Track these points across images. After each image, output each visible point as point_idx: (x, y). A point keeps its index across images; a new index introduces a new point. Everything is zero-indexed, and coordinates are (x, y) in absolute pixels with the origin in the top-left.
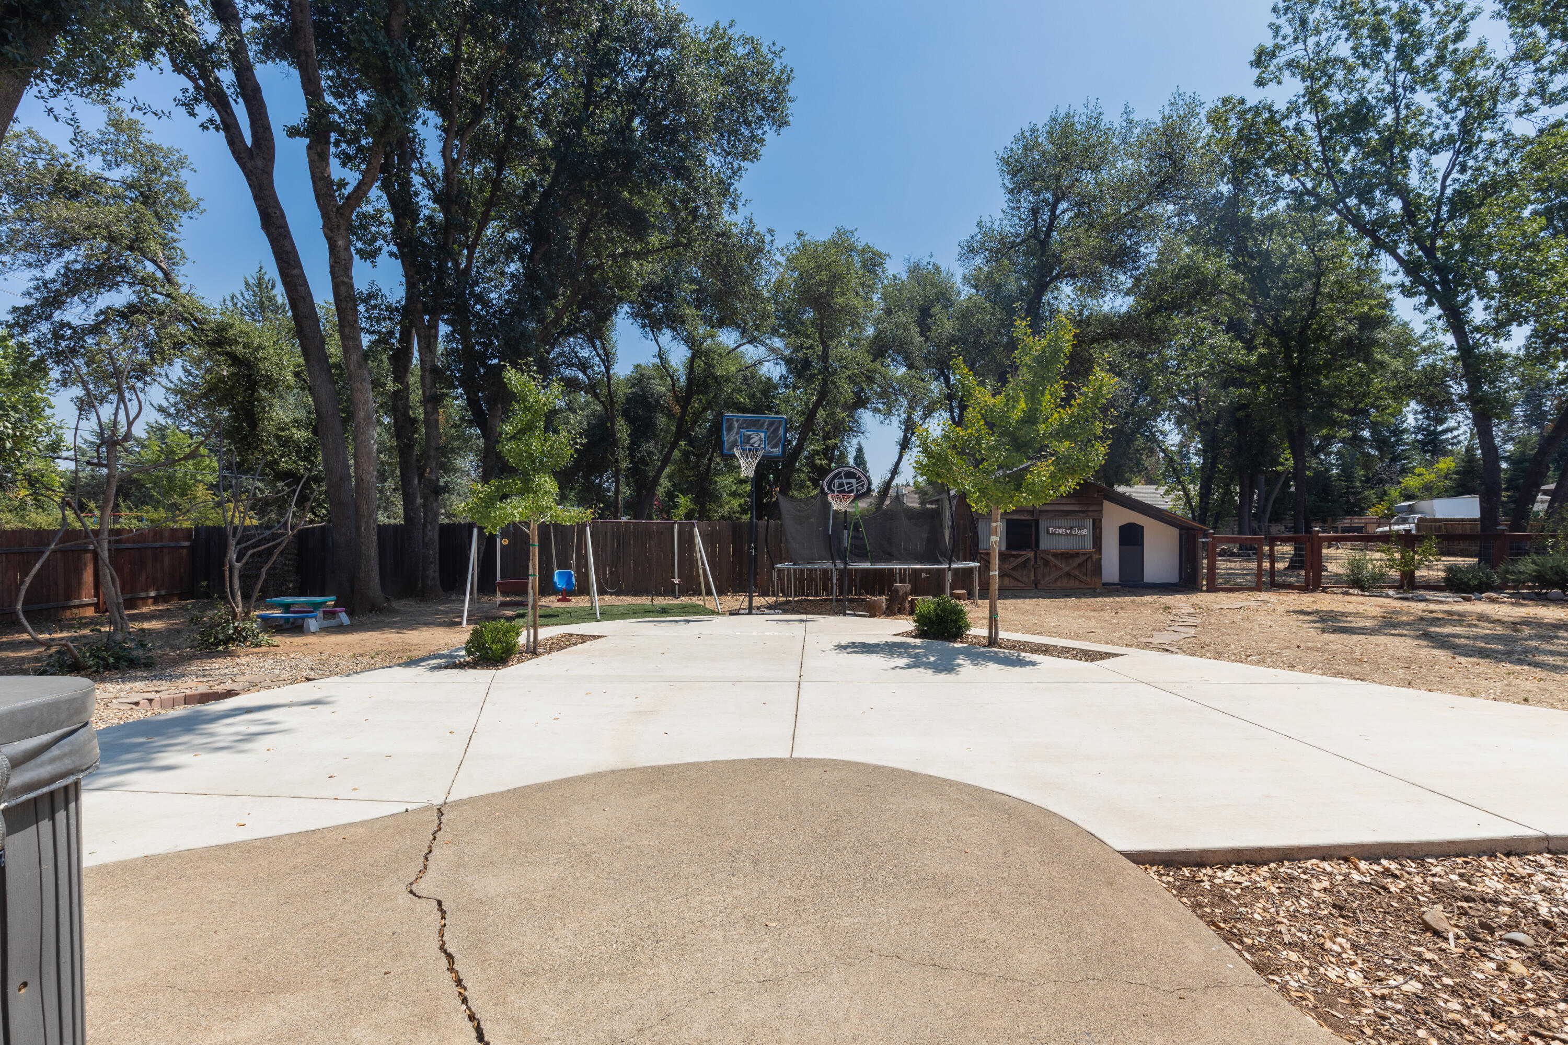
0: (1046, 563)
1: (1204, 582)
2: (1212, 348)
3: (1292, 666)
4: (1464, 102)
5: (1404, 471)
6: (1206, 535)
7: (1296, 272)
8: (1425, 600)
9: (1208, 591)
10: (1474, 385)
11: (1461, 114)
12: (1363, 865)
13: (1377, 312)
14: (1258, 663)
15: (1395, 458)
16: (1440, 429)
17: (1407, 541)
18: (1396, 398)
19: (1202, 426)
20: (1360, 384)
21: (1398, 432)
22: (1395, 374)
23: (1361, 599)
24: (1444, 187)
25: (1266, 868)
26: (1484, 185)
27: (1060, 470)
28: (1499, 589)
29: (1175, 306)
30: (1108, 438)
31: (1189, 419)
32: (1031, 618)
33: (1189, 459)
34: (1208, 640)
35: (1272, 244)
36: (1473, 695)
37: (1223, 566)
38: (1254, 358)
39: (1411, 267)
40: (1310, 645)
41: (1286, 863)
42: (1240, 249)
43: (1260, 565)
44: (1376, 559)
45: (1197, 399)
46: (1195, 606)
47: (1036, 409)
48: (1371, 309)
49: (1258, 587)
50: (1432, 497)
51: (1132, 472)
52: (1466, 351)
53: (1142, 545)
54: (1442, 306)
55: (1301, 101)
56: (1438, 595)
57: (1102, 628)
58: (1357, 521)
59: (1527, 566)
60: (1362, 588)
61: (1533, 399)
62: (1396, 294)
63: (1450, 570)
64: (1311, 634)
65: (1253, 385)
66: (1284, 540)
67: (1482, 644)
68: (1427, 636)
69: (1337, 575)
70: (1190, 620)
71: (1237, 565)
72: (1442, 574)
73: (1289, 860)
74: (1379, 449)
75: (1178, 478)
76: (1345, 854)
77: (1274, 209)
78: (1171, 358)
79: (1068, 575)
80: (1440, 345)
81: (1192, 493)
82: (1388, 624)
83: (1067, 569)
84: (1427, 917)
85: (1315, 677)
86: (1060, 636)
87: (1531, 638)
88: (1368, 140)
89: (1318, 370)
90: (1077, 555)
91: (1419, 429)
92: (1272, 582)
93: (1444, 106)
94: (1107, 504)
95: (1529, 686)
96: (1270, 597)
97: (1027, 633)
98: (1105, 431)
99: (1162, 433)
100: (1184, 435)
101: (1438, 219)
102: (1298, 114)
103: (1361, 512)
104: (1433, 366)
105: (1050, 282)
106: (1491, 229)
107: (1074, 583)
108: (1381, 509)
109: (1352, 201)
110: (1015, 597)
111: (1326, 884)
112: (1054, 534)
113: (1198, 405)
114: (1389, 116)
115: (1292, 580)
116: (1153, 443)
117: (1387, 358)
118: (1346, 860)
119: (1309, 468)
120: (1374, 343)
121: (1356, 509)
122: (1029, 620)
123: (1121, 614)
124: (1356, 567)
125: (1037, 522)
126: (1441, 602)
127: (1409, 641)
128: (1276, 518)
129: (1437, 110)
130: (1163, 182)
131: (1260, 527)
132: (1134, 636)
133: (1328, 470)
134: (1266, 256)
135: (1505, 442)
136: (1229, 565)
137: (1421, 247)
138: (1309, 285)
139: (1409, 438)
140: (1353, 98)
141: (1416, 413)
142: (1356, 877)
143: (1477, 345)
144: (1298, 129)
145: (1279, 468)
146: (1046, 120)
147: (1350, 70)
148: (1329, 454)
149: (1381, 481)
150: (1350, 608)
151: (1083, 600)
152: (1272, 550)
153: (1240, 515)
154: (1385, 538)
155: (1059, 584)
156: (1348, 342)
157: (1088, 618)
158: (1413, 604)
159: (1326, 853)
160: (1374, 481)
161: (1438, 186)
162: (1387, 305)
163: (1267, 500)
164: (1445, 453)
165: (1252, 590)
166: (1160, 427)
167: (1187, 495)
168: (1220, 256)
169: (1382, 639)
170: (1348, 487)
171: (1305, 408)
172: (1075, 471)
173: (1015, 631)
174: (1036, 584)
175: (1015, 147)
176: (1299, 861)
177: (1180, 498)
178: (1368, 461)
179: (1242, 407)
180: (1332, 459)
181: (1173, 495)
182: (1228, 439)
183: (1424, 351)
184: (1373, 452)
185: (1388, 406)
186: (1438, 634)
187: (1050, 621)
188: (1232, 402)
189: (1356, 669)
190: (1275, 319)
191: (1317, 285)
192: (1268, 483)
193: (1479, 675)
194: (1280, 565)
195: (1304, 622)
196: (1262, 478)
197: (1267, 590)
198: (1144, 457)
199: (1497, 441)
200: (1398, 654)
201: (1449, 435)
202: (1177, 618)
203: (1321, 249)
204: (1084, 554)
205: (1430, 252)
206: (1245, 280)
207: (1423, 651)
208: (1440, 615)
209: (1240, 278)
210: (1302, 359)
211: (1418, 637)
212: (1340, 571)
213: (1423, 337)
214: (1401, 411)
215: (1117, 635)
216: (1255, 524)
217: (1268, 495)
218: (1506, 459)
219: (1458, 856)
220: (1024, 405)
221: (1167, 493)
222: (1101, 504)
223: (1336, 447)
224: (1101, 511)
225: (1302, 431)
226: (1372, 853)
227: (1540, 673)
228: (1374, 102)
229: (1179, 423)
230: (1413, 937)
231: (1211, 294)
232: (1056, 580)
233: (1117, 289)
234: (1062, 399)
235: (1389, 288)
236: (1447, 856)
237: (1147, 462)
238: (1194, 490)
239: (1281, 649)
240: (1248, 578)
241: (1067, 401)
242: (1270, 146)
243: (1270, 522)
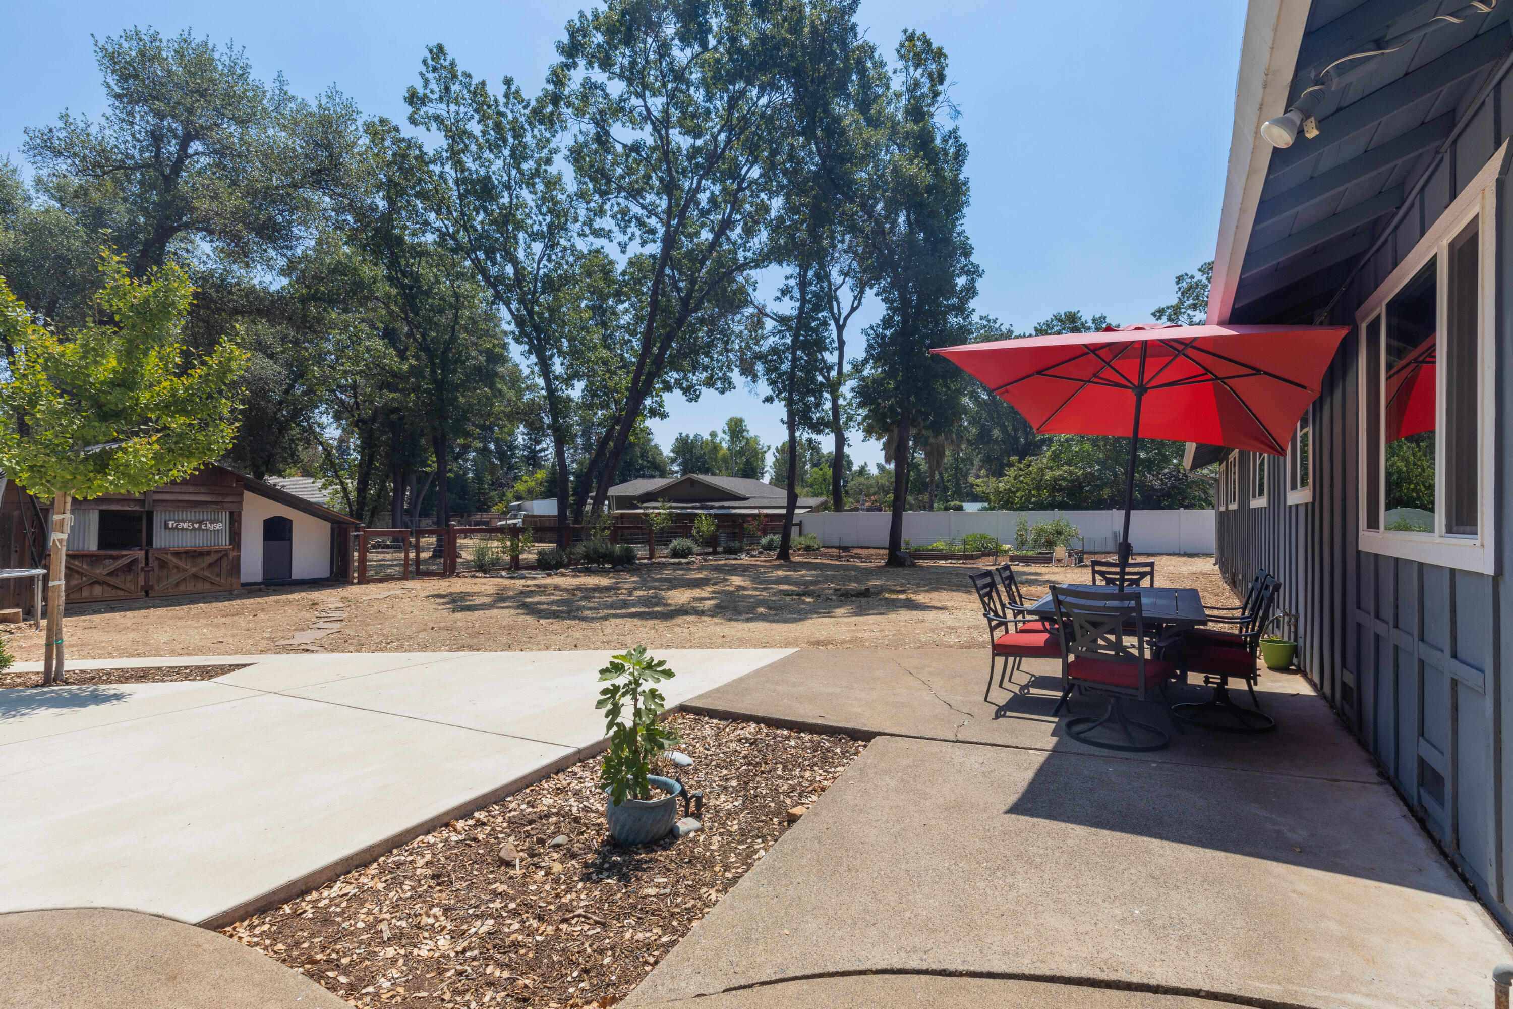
0: (163, 564)
1: (356, 575)
2: (368, 349)
3: (424, 647)
4: (550, 211)
5: (516, 478)
6: (357, 529)
7: (440, 299)
8: (525, 578)
9: (359, 583)
10: (555, 420)
11: (548, 218)
12: (460, 825)
13: (497, 349)
14: (397, 649)
15: (511, 468)
16: (538, 448)
17: (514, 532)
18: (510, 421)
19: (360, 424)
20: (485, 405)
21: (512, 448)
22: (509, 401)
23: (484, 580)
24: (538, 269)
25: (375, 865)
26: (560, 276)
27: (170, 450)
28: (566, 566)
29: (331, 300)
30: (236, 420)
31: (346, 415)
32: (132, 635)
33: (349, 454)
34: (352, 633)
35: (422, 268)
36: (547, 648)
37: (374, 558)
38: (405, 367)
39: (520, 321)
40: (442, 624)
41: (395, 851)
42: (393, 264)
43: (407, 556)
44: (495, 547)
45: (355, 397)
46: (344, 599)
47: (136, 372)
48: (494, 346)
49: (405, 576)
50: (532, 499)
51: (285, 460)
52: (551, 392)
53: (290, 539)
54: (537, 357)
55: (445, 154)
56: (532, 573)
57: (233, 636)
58: (485, 517)
59: (580, 549)
60: (485, 572)
61: (586, 434)
62: (510, 340)
63: (540, 553)
64: (445, 615)
65: (405, 392)
66: (431, 533)
67: (555, 608)
68: (524, 606)
69: (468, 562)
70: (337, 615)
71: (388, 557)
72: (535, 557)
73: (397, 847)
74: (501, 460)
75: (336, 472)
76: (445, 821)
77: (423, 239)
78: (329, 352)
79: (195, 576)
80: (536, 385)
81: (350, 487)
82: (500, 599)
83: (194, 570)
84: (502, 854)
85: (443, 655)
86: (173, 653)
87: (581, 599)
88: (493, 210)
89: (456, 388)
90: (209, 553)
91: (525, 447)
92: (417, 571)
93: (539, 207)
94: (247, 495)
95: (578, 635)
96: (414, 584)
97: (120, 656)
98: (232, 411)
99: (319, 425)
100: (344, 430)
101: (535, 291)
102: (443, 164)
103: (487, 510)
104: (533, 400)
105: (178, 229)
106: (564, 309)
107: (200, 586)
108: (501, 507)
109: (481, 255)
110: (112, 610)
111: (428, 857)
112: (176, 528)
113: (356, 403)
114: (505, 200)
115: (434, 567)
116: (311, 436)
117: (505, 389)
118: (447, 825)
119: (450, 471)
120: (496, 374)
121: (484, 507)
122: (124, 639)
123: (261, 616)
124: (481, 553)
125: (150, 515)
126: (534, 578)
127: (513, 611)
128: (424, 513)
129: (535, 210)
130: (320, 171)
131: (411, 521)
132: (272, 640)
133: (465, 474)
134: (416, 278)
135: (573, 462)
136: (381, 557)
137: (526, 309)
138: (450, 314)
139: (519, 453)
140: (482, 172)
141: (523, 434)
142: (454, 838)
143: (556, 390)
144: (442, 175)
145: (428, 469)
146: (175, 36)
147: (480, 148)
148: (466, 460)
149: (502, 485)
150: (476, 589)
151: (214, 605)
152: (418, 541)
153: (393, 510)
154: (501, 530)
155: (182, 588)
156: (478, 369)
157: (217, 626)
158: (517, 581)
159: (428, 827)
160: (497, 485)
161: (535, 265)
162: (505, 346)
163: (418, 496)
164: (540, 467)
165: (399, 579)
166: (318, 419)
167: (345, 489)
168: (376, 265)
169: (495, 612)
170: (479, 489)
171: (446, 418)
172: (192, 454)
173: (100, 656)
174: (147, 591)
175: (125, 45)
176: (407, 843)
177: (337, 492)
178: (493, 469)
179: (396, 410)
180: (469, 464)
181: (330, 489)
182: (384, 438)
183: (528, 388)
184: (496, 462)
185: (505, 426)
186: (531, 603)
187: (161, 636)
188: (386, 404)
189: (475, 640)
190: (423, 336)
191: (456, 316)
192: (419, 481)
193: (552, 632)
194: (424, 555)
195: (439, 604)
196: (413, 478)
197: (413, 578)
198: (300, 448)
199: (568, 462)
200: (504, 623)
201: (542, 454)
202: (324, 614)
203: (459, 287)
204: (217, 552)
205: (531, 312)
206: (398, 294)
207: (521, 618)
208: (533, 589)
209: (394, 291)
210: (444, 377)
211: (518, 608)
212: (470, 558)
213: (527, 377)
214: (513, 432)
215: (251, 642)
216: (406, 518)
217: (419, 492)
218: (573, 473)
219: (527, 787)
220: (114, 363)
221: (324, 487)
222: (242, 495)
223: (472, 455)
224: (241, 502)
225: (444, 437)
226: (465, 811)
227: (585, 625)
228: (496, 183)
229: (337, 417)
230: (491, 876)
231: (368, 298)
232: (177, 585)
233: (268, 264)
234: (177, 366)
235: (506, 333)
236: (520, 790)
237: (304, 454)
238: (351, 484)
239: (418, 632)
240: (397, 568)
241: (183, 370)
242: (420, 181)
243: (420, 516)
